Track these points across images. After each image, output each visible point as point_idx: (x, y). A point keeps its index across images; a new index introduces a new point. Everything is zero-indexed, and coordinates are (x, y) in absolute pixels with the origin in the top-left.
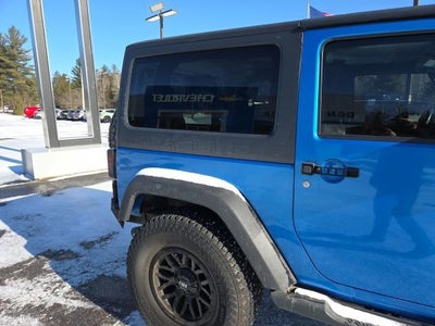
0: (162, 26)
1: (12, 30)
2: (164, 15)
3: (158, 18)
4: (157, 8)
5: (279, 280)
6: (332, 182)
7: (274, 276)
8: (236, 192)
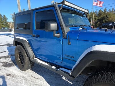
5: (31, 56)
6: (37, 38)
7: (30, 55)
8: (26, 40)
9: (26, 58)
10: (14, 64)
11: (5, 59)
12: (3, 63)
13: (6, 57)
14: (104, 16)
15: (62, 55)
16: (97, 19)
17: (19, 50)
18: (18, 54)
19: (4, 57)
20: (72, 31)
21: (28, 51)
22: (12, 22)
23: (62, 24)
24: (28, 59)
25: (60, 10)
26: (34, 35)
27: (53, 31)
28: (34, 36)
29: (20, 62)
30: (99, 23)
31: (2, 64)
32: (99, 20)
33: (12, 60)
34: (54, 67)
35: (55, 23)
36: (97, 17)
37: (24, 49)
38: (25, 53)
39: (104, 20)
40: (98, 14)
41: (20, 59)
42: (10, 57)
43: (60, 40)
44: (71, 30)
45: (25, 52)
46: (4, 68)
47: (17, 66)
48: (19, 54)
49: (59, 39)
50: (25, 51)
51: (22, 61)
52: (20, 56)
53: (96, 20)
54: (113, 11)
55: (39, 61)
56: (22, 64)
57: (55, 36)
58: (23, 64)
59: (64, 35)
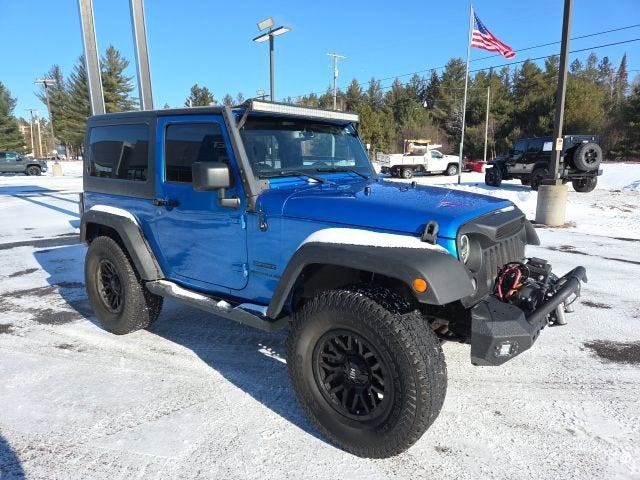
0: (272, 48)
1: (110, 52)
2: (275, 33)
3: (267, 37)
4: (266, 25)
5: (149, 274)
6: (169, 210)
7: (146, 271)
8: (133, 219)
9: (131, 283)
10: (81, 313)
11: (37, 298)
12: (31, 310)
13: (40, 292)
14: (544, 95)
15: (247, 264)
16: (508, 111)
17: (102, 255)
18: (99, 272)
19: (33, 290)
20: (276, 190)
21: (137, 258)
22: (43, 122)
23: (244, 170)
24: (138, 287)
25: (239, 127)
26: (159, 200)
27: (217, 189)
28: (160, 204)
29: (105, 300)
30: (517, 131)
31: (31, 316)
32: (519, 118)
33: (67, 302)
34: (223, 304)
35: (223, 167)
36: (507, 103)
37: (125, 250)
38: (128, 266)
39: (542, 120)
40: (518, 86)
41: (108, 291)
42: (56, 291)
43: (238, 218)
44: (274, 186)
45: (126, 261)
46: (43, 326)
47: (92, 321)
48: (103, 272)
49: (236, 214)
50: (128, 256)
51: (116, 297)
52: (105, 280)
53: (505, 117)
54: (590, 71)
55: (177, 290)
56: (115, 307)
57: (223, 204)
58: (119, 307)
59: (250, 201)
